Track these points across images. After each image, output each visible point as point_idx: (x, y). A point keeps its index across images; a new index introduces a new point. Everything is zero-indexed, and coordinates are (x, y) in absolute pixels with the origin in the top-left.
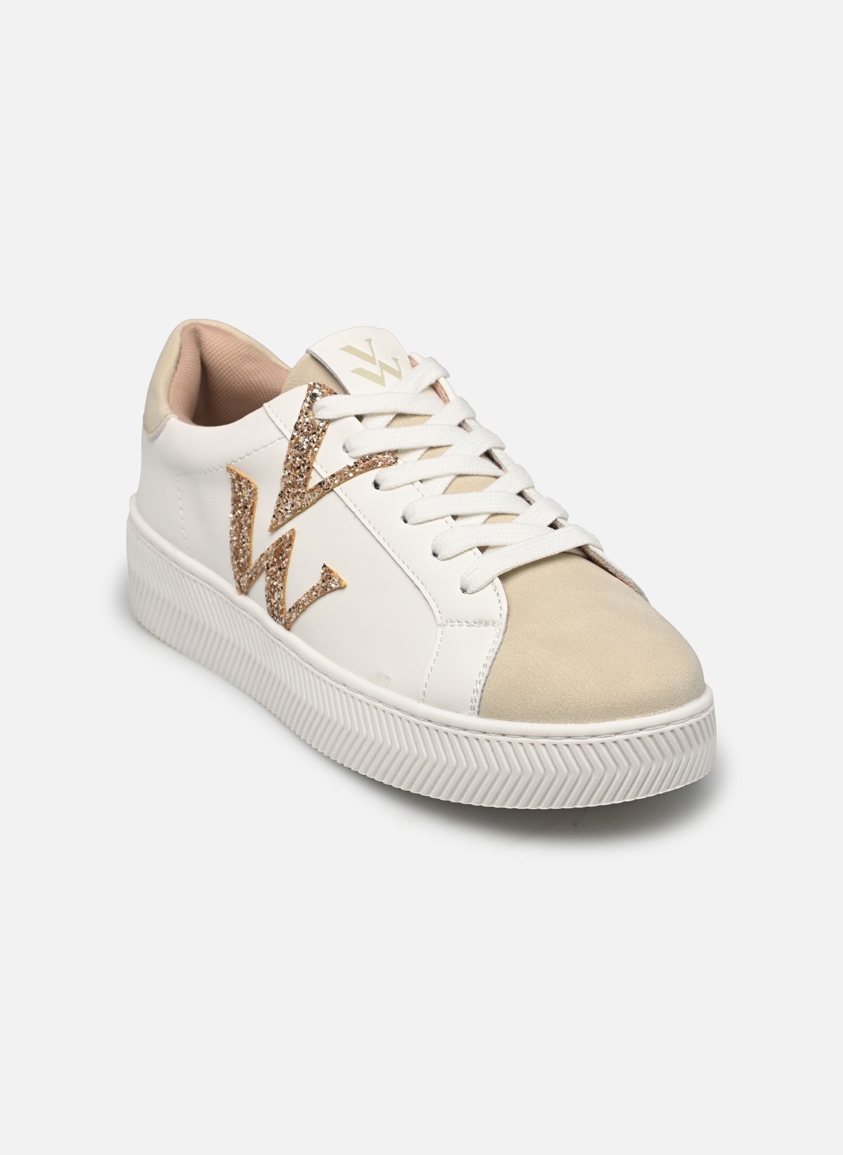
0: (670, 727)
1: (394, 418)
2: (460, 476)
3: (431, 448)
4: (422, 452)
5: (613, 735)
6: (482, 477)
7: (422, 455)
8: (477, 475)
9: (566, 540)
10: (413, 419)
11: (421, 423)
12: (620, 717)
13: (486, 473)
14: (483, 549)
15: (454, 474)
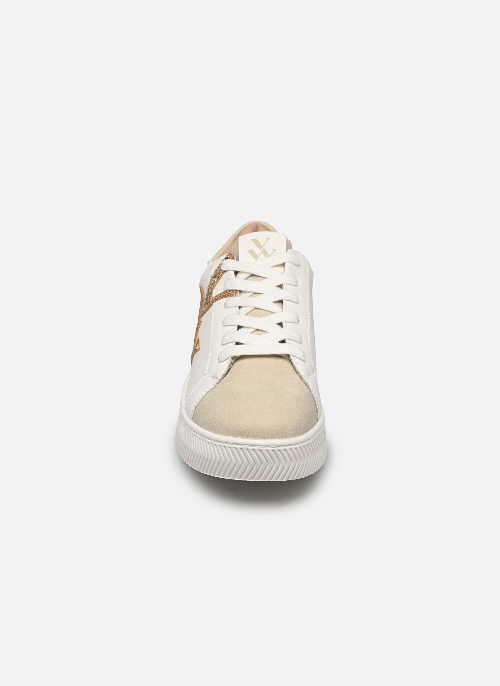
0: (253, 448)
1: (250, 276)
2: (256, 308)
3: (255, 293)
4: (250, 294)
5: (224, 443)
6: (267, 312)
7: (250, 296)
8: (265, 310)
9: (282, 350)
10: (258, 278)
11: (259, 281)
12: (231, 435)
13: (269, 310)
14: (237, 344)
15: (254, 307)
